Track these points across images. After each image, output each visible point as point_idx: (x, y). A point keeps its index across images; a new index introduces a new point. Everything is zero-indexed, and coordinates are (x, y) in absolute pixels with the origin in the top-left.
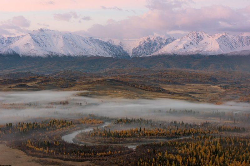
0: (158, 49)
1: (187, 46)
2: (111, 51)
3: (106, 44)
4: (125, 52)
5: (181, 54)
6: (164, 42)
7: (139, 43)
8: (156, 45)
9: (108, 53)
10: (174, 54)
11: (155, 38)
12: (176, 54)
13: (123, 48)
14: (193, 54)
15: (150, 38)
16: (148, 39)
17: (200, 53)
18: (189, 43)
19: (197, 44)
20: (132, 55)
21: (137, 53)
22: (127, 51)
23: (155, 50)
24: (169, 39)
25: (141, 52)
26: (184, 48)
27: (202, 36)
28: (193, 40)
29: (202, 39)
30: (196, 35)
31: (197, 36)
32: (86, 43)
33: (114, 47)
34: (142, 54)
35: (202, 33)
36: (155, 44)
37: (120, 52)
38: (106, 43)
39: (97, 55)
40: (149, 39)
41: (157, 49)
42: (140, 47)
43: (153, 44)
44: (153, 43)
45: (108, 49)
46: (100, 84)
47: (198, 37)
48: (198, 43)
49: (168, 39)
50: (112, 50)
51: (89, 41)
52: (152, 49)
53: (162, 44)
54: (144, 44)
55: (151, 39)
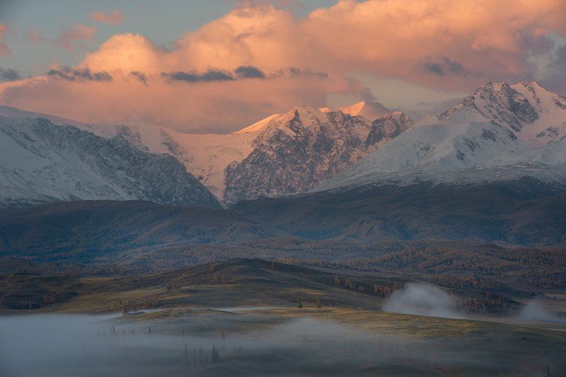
0: (335, 164)
1: (472, 145)
2: (133, 180)
3: (112, 146)
4: (194, 182)
5: (451, 180)
6: (363, 133)
7: (255, 141)
8: (328, 149)
9: (123, 187)
10: (422, 183)
11: (325, 120)
12: (430, 183)
13: (185, 163)
14: (504, 178)
15: (301, 118)
16: (294, 123)
17: (535, 173)
18: (480, 132)
19: (513, 137)
20: (225, 196)
21: (247, 186)
22: (201, 178)
23: (326, 169)
24: (383, 120)
25: (266, 181)
26: (461, 156)
27: (533, 102)
28: (496, 121)
29: (533, 116)
30: (505, 99)
31: (511, 100)
32: (21, 144)
33: (145, 160)
34: (268, 191)
35: (532, 90)
36: (324, 144)
37: (174, 181)
38: (109, 144)
39: (71, 196)
40: (297, 124)
41: (332, 164)
42: (258, 158)
43: (314, 146)
44: (313, 139)
45: (121, 168)
46: (205, 282)
47: (514, 107)
48: (515, 133)
49: (377, 121)
50: (137, 176)
51: (32, 136)
52: (312, 166)
53: (353, 142)
54: (274, 146)
55: (307, 122)
